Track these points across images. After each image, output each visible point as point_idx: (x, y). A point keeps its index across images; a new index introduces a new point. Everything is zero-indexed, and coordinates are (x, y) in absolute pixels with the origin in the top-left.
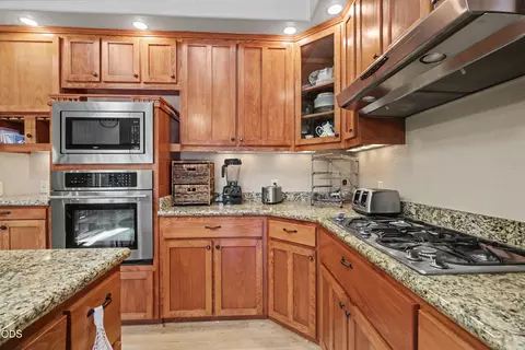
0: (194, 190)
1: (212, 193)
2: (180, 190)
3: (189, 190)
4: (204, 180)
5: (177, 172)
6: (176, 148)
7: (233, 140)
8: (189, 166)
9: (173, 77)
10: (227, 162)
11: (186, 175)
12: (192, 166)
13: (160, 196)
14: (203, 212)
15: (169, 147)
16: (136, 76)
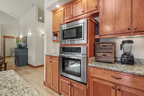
0: (105, 55)
1: (115, 57)
2: (99, 55)
3: (103, 55)
4: (111, 51)
5: (97, 47)
6: (97, 37)
7: (129, 29)
8: (103, 44)
9: (96, 7)
10: (124, 42)
11: (102, 49)
12: (105, 45)
13: (90, 57)
14: (110, 68)
15: (94, 37)
16: (83, 12)
